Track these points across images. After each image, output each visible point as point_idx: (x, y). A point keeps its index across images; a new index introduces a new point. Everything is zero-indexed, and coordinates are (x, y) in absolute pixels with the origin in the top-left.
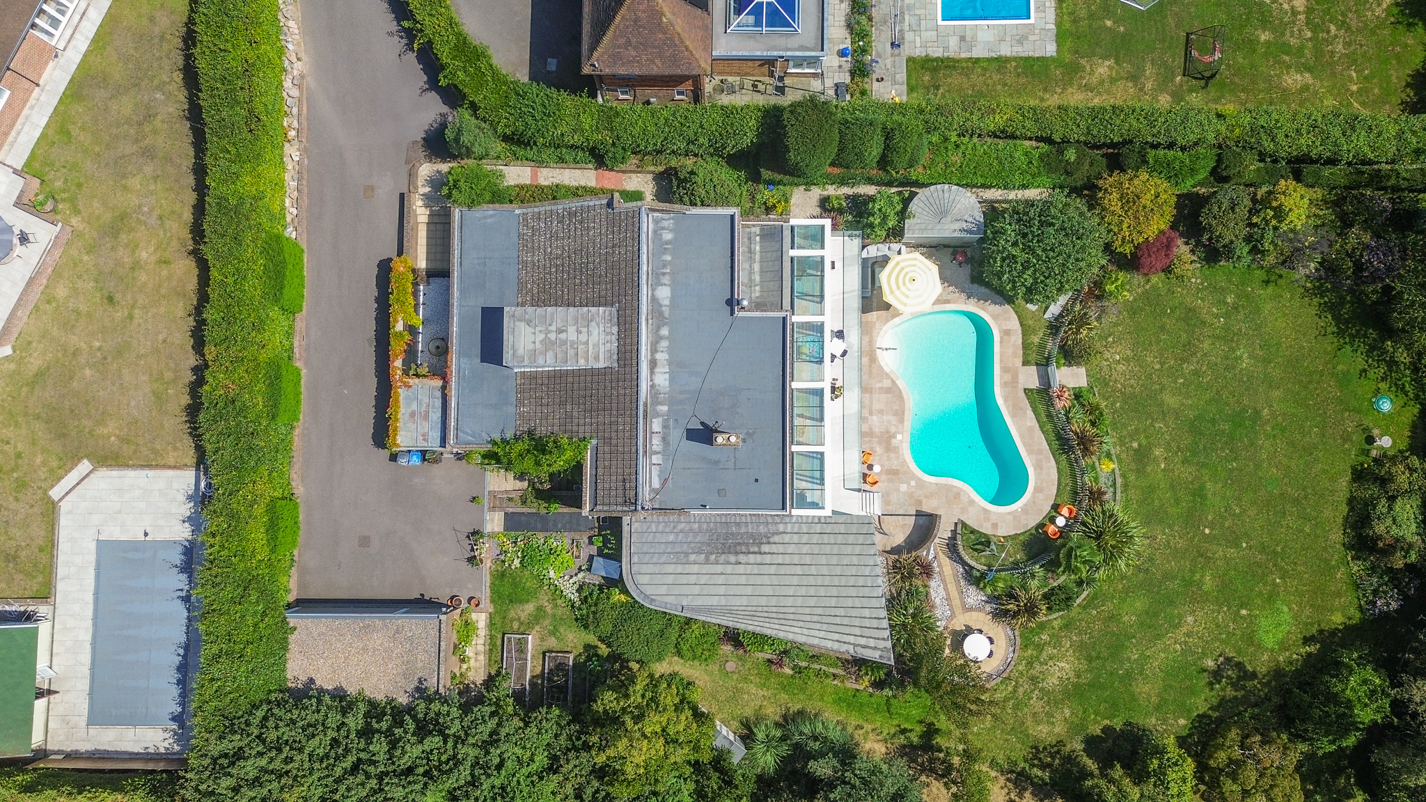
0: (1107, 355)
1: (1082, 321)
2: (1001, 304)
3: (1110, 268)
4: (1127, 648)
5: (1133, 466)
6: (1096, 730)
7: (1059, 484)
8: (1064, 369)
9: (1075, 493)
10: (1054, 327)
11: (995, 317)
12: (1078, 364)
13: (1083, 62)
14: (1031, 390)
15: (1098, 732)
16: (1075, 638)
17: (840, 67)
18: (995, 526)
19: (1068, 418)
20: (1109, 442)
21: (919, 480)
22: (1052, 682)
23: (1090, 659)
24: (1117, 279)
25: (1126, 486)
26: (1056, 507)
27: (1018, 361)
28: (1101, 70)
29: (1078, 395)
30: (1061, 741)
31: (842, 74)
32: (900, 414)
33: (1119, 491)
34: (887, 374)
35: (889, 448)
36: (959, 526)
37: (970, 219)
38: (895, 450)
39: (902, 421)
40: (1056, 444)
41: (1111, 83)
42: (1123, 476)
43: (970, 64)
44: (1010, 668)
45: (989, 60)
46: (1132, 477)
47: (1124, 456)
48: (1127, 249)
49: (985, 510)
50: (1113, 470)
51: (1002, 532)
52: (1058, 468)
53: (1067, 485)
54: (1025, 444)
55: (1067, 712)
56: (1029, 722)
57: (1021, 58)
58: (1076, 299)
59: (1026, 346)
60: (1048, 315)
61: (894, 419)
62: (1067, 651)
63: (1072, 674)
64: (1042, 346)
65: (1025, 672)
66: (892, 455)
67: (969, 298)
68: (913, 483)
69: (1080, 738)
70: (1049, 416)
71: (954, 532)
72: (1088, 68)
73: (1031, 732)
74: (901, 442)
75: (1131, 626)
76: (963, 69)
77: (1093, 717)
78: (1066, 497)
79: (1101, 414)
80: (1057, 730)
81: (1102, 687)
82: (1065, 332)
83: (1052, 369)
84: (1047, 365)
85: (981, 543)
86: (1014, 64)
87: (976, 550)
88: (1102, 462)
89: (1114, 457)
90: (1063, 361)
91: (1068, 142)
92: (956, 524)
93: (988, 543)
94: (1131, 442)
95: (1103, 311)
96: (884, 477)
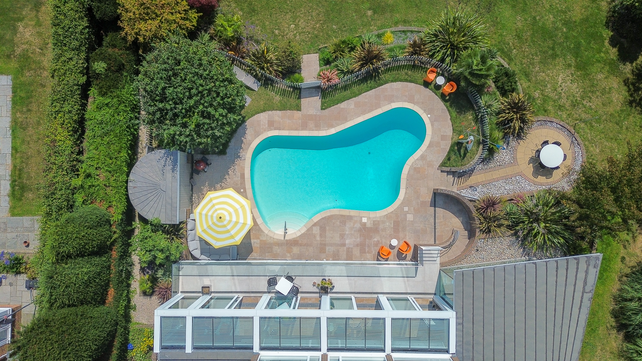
0: (291, 35)
1: (260, 58)
2: (245, 129)
3: (212, 31)
4: (544, 24)
5: (388, 15)
6: (613, 52)
7: (406, 81)
8: (304, 74)
9: (414, 67)
10: (266, 82)
11: (257, 135)
12: (299, 62)
13: (18, 51)
14: (323, 104)
15: (615, 50)
16: (537, 69)
17: (11, 284)
18: (443, 138)
19: (348, 72)
20: (369, 36)
21: (403, 204)
22: (575, 89)
23: (554, 56)
24: (222, 26)
25: (405, 22)
26: (426, 84)
27: (297, 114)
28: (27, 35)
29: (327, 62)
30: (624, 81)
31: (19, 283)
32: (344, 219)
33: (410, 28)
34: (308, 230)
35: (375, 228)
36: (444, 169)
37: (162, 162)
38: (376, 223)
39: (350, 218)
40: (370, 83)
41: (40, 26)
42: (396, 24)
43: (18, 155)
44: (566, 126)
45: (14, 137)
46: (397, 16)
47: (379, 23)
48: (194, 15)
49: (430, 146)
50: (392, 32)
51: (449, 131)
52: (392, 81)
53: (406, 74)
54: (371, 110)
55: (600, 76)
56: (610, 110)
57: (13, 108)
58: (241, 63)
59: (283, 108)
60: (255, 87)
61: (349, 225)
62: (548, 76)
63: (568, 72)
64: (283, 93)
65: (568, 112)
66: (381, 226)
67: (239, 157)
68: (406, 209)
69: (621, 66)
70: (345, 88)
71: (448, 173)
72: (24, 47)
73: (618, 108)
74: (369, 218)
75: (526, 20)
76: (22, 162)
77: (602, 55)
78: (418, 75)
79: (344, 42)
80: (615, 85)
81: (578, 46)
82: (271, 73)
83: (303, 85)
84: (300, 89)
85: (459, 150)
86: (18, 115)
87: (465, 154)
88: (385, 43)
89: (380, 32)
90: (296, 75)
91: (88, 68)
92: (442, 171)
93: (459, 144)
94: (367, 16)
95: (251, 38)
96: (401, 235)
